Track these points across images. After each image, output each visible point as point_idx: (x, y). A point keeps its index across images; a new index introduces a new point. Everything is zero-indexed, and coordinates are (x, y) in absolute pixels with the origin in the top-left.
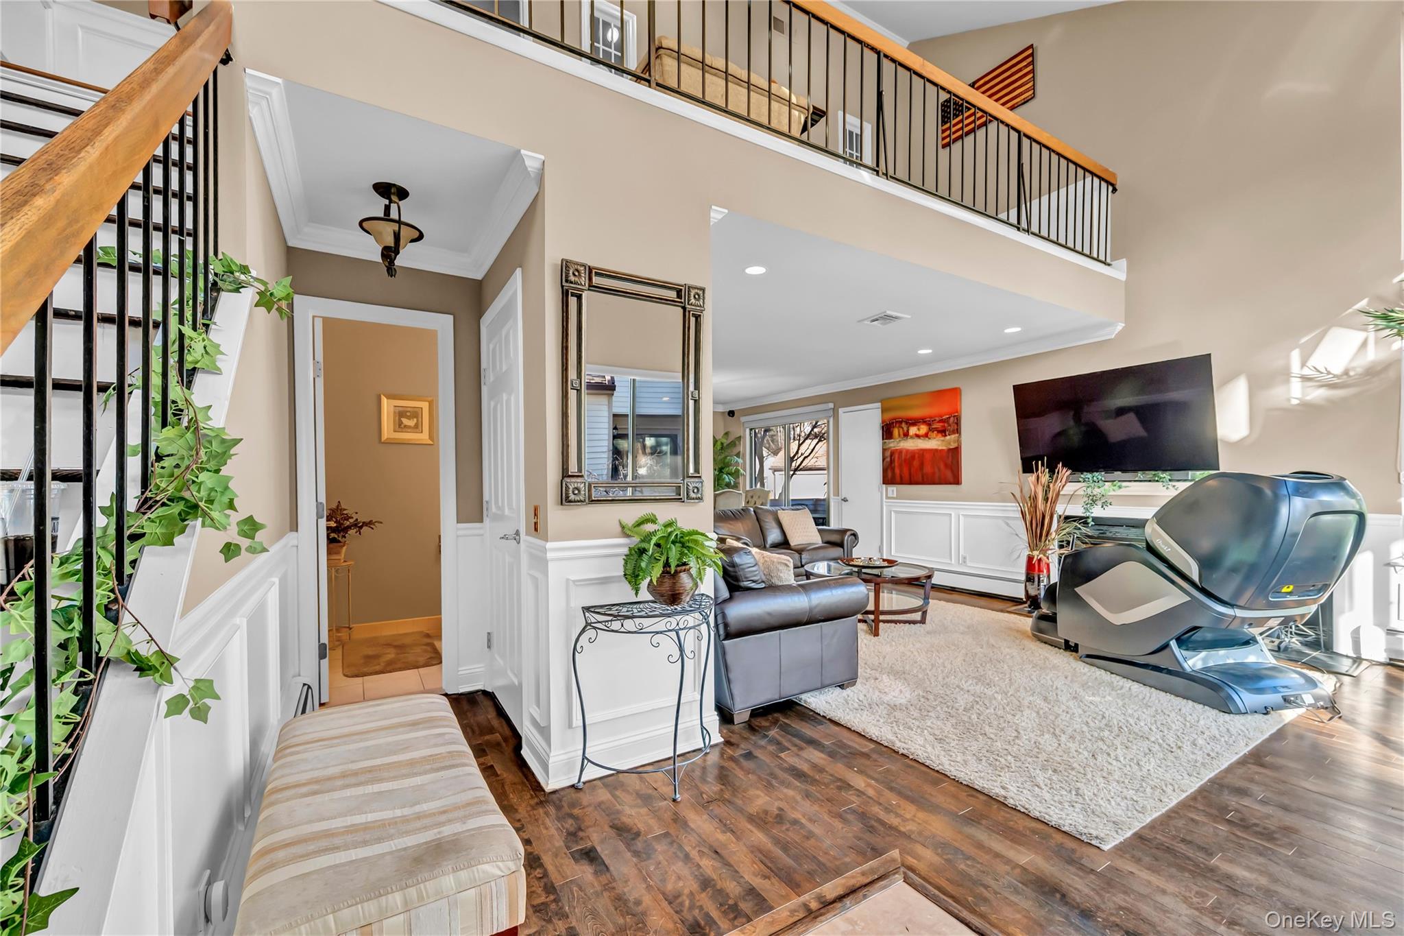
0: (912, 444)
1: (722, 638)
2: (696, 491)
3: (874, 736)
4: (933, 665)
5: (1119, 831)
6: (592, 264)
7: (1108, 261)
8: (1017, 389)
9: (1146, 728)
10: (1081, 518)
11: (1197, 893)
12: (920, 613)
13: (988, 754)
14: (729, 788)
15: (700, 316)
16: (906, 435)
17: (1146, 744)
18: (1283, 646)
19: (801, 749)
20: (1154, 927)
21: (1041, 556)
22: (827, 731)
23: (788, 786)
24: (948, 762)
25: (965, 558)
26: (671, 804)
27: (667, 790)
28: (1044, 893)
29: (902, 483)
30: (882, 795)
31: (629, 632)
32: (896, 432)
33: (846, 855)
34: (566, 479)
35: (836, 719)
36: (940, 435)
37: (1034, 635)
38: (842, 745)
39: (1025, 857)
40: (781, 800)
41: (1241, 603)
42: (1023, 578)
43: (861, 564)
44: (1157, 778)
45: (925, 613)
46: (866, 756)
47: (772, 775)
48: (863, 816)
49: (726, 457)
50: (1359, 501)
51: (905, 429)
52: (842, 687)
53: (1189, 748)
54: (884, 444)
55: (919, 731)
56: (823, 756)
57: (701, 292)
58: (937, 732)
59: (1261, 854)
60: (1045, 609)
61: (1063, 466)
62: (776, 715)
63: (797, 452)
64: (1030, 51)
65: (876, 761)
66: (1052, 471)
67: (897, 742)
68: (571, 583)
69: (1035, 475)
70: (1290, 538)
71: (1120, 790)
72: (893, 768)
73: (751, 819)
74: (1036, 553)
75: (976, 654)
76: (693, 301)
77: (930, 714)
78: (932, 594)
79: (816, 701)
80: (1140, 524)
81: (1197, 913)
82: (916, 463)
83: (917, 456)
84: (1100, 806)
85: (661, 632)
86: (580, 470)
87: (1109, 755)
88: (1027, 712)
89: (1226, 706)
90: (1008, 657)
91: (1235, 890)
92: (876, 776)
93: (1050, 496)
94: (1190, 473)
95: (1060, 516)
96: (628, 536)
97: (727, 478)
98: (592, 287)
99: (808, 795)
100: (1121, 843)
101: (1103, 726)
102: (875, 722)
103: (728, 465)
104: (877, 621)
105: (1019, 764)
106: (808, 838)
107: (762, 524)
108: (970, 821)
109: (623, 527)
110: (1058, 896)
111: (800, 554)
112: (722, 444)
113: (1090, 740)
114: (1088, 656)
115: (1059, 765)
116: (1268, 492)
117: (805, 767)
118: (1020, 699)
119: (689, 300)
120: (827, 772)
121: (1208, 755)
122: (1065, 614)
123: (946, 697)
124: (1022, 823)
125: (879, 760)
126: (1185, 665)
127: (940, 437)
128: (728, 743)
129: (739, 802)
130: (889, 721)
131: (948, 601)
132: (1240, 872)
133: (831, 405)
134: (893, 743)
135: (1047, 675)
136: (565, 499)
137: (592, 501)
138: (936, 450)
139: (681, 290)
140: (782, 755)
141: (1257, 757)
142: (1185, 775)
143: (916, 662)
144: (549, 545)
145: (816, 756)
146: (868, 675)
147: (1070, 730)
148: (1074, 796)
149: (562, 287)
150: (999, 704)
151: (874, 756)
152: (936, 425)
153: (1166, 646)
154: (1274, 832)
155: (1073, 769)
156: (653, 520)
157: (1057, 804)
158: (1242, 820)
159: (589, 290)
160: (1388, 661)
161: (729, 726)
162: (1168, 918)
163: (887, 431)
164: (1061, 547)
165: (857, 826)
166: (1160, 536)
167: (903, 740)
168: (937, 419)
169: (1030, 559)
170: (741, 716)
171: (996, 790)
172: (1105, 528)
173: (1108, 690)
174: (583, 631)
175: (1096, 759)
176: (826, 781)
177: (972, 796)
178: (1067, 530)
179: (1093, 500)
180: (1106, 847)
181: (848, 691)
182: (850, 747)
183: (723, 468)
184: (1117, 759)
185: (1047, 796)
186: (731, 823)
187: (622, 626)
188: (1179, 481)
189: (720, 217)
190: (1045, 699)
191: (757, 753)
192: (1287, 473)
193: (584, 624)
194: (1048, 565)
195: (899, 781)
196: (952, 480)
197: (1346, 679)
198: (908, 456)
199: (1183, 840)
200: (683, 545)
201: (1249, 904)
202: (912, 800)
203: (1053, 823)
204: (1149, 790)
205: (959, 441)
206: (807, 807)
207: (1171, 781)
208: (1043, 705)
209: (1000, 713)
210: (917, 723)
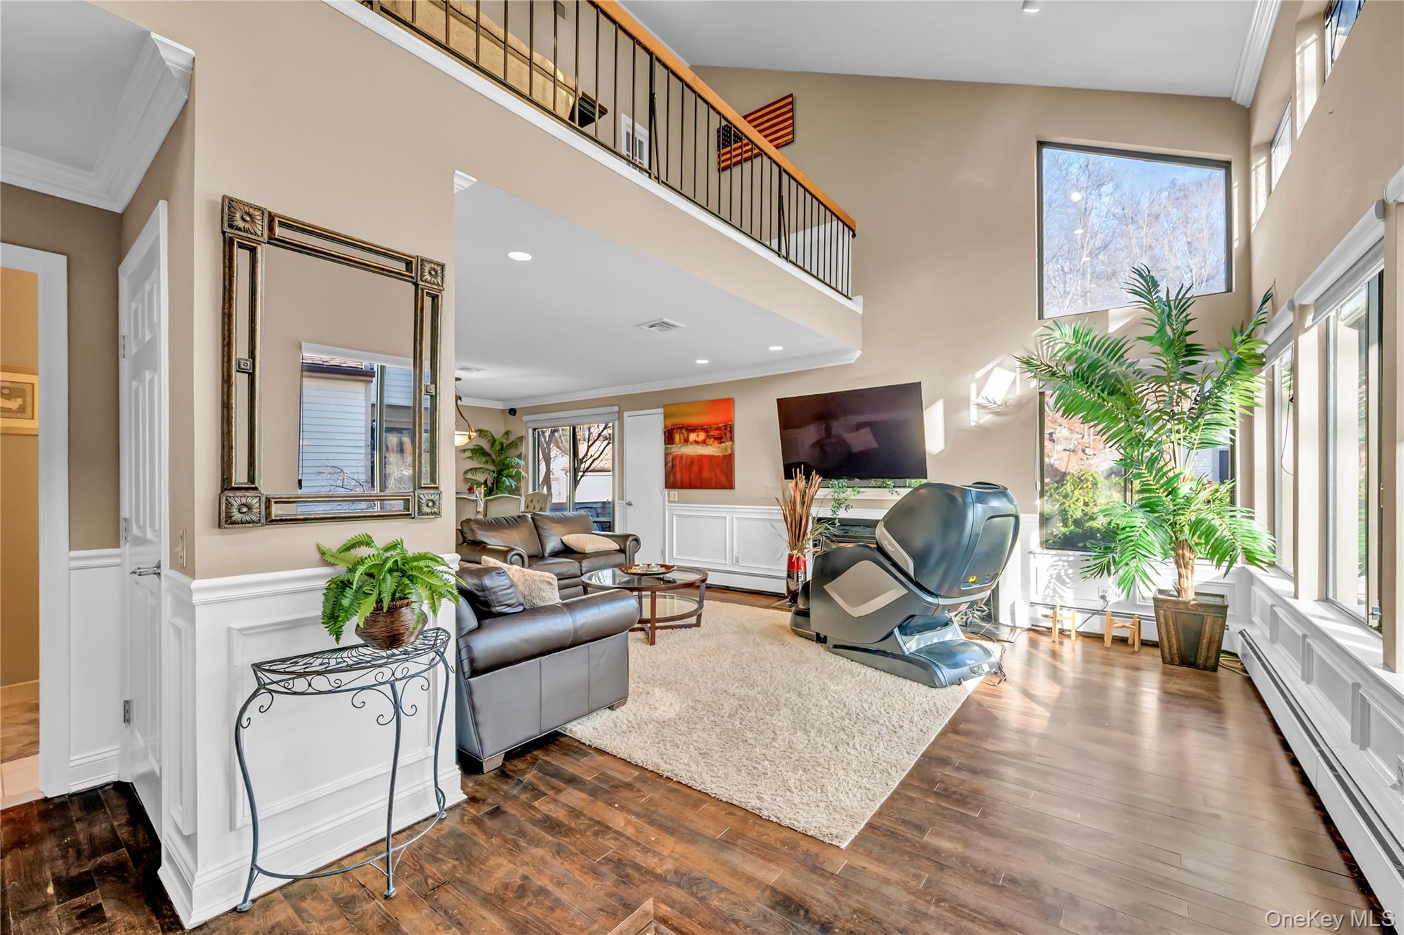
0: (691, 450)
1: (467, 675)
2: (430, 504)
3: (639, 761)
4: (704, 671)
5: (855, 824)
6: (274, 210)
7: (850, 295)
8: (781, 402)
9: (877, 712)
10: (830, 519)
11: (914, 876)
12: (695, 617)
13: (747, 763)
14: (465, 862)
15: (438, 296)
16: (686, 441)
17: (876, 728)
18: (969, 621)
19: (559, 791)
20: (879, 923)
21: (799, 554)
22: (591, 764)
23: (537, 844)
24: (709, 779)
25: (737, 558)
26: (380, 902)
27: (377, 884)
28: (790, 913)
29: (682, 488)
30: (642, 832)
31: (321, 693)
32: (677, 437)
33: (594, 922)
34: (226, 492)
35: (602, 747)
36: (716, 442)
37: (793, 630)
38: (605, 778)
39: (773, 875)
40: (527, 864)
41: (942, 593)
42: (785, 575)
43: (639, 572)
44: (885, 761)
45: (699, 617)
46: (628, 786)
47: (521, 833)
48: (618, 864)
49: (506, 458)
50: (1015, 506)
51: (686, 435)
52: (611, 708)
53: (908, 726)
54: (666, 449)
55: (685, 748)
56: (583, 795)
57: (439, 269)
58: (702, 746)
59: (958, 822)
60: (801, 605)
61: (816, 474)
62: (535, 753)
63: (586, 455)
64: (790, 100)
65: (639, 791)
66: (808, 477)
67: (662, 764)
68: (235, 633)
69: (794, 481)
70: (974, 536)
71: (857, 779)
72: (656, 796)
73: (486, 900)
74: (795, 552)
75: (743, 654)
76: (427, 277)
77: (697, 726)
78: (707, 593)
79: (581, 730)
80: (872, 524)
81: (913, 898)
82: (695, 468)
83: (696, 461)
84: (840, 800)
85: (368, 688)
86: (251, 479)
87: (848, 744)
88: (783, 710)
89: (933, 683)
90: (770, 654)
91: (940, 864)
92: (637, 809)
93: (806, 499)
94: (908, 480)
95: (814, 518)
96: (331, 565)
97: (507, 482)
98: (273, 240)
99: (559, 851)
100: (856, 836)
101: (844, 715)
102: (642, 745)
103: (508, 467)
104: (654, 629)
105: (774, 768)
106: (552, 909)
107: (542, 532)
108: (727, 844)
109: (323, 554)
110: (802, 912)
111: (580, 563)
112: (502, 444)
113: (834, 731)
114: (836, 646)
115: (808, 763)
116: (960, 499)
117: (560, 814)
118: (779, 698)
119: (422, 276)
120: (585, 815)
121: (921, 730)
122: (817, 609)
123: (714, 705)
124: (773, 836)
125: (642, 789)
126: (905, 649)
127: (716, 444)
128: (473, 800)
129: (474, 879)
130: (657, 740)
131: (722, 600)
132: (946, 845)
133: (616, 409)
134: (658, 765)
135: (801, 669)
136: (226, 521)
137: (271, 521)
138: (713, 456)
139: (411, 262)
140: (536, 804)
141: (954, 727)
142: (905, 754)
143: (688, 670)
144: (196, 584)
145: (574, 797)
146: (641, 690)
147: (817, 724)
148: (819, 795)
149: (224, 233)
150: (761, 705)
151: (638, 785)
152: (713, 433)
153: (891, 633)
154: (967, 796)
155: (819, 765)
156: (367, 542)
157: (806, 807)
158: (945, 790)
159: (268, 243)
160: (1030, 626)
161: (477, 777)
162: (892, 910)
163: (669, 437)
164: (815, 545)
165: (611, 878)
166: (887, 539)
167: (668, 761)
168: (714, 427)
169: (791, 557)
170: (492, 761)
171: (752, 803)
172: (847, 528)
173: (849, 677)
174: (254, 695)
175: (838, 751)
176: (582, 827)
177: (730, 813)
178: (819, 531)
179: (839, 503)
180: (844, 845)
181: (618, 712)
182: (614, 779)
183: (502, 470)
184: (854, 748)
185: (797, 799)
186: (460, 913)
187: (310, 685)
188: (900, 487)
189: (467, 185)
190: (800, 695)
191: (508, 807)
192: (970, 484)
193: (256, 686)
194: (805, 562)
195: (661, 811)
196: (726, 486)
197: (1007, 645)
198: (688, 462)
199: (904, 822)
200: (404, 573)
201: (951, 876)
202: (671, 832)
203: (800, 830)
204: (878, 775)
205: (732, 448)
206: (558, 866)
207: (895, 762)
208: (798, 700)
209: (760, 715)
210: (684, 739)
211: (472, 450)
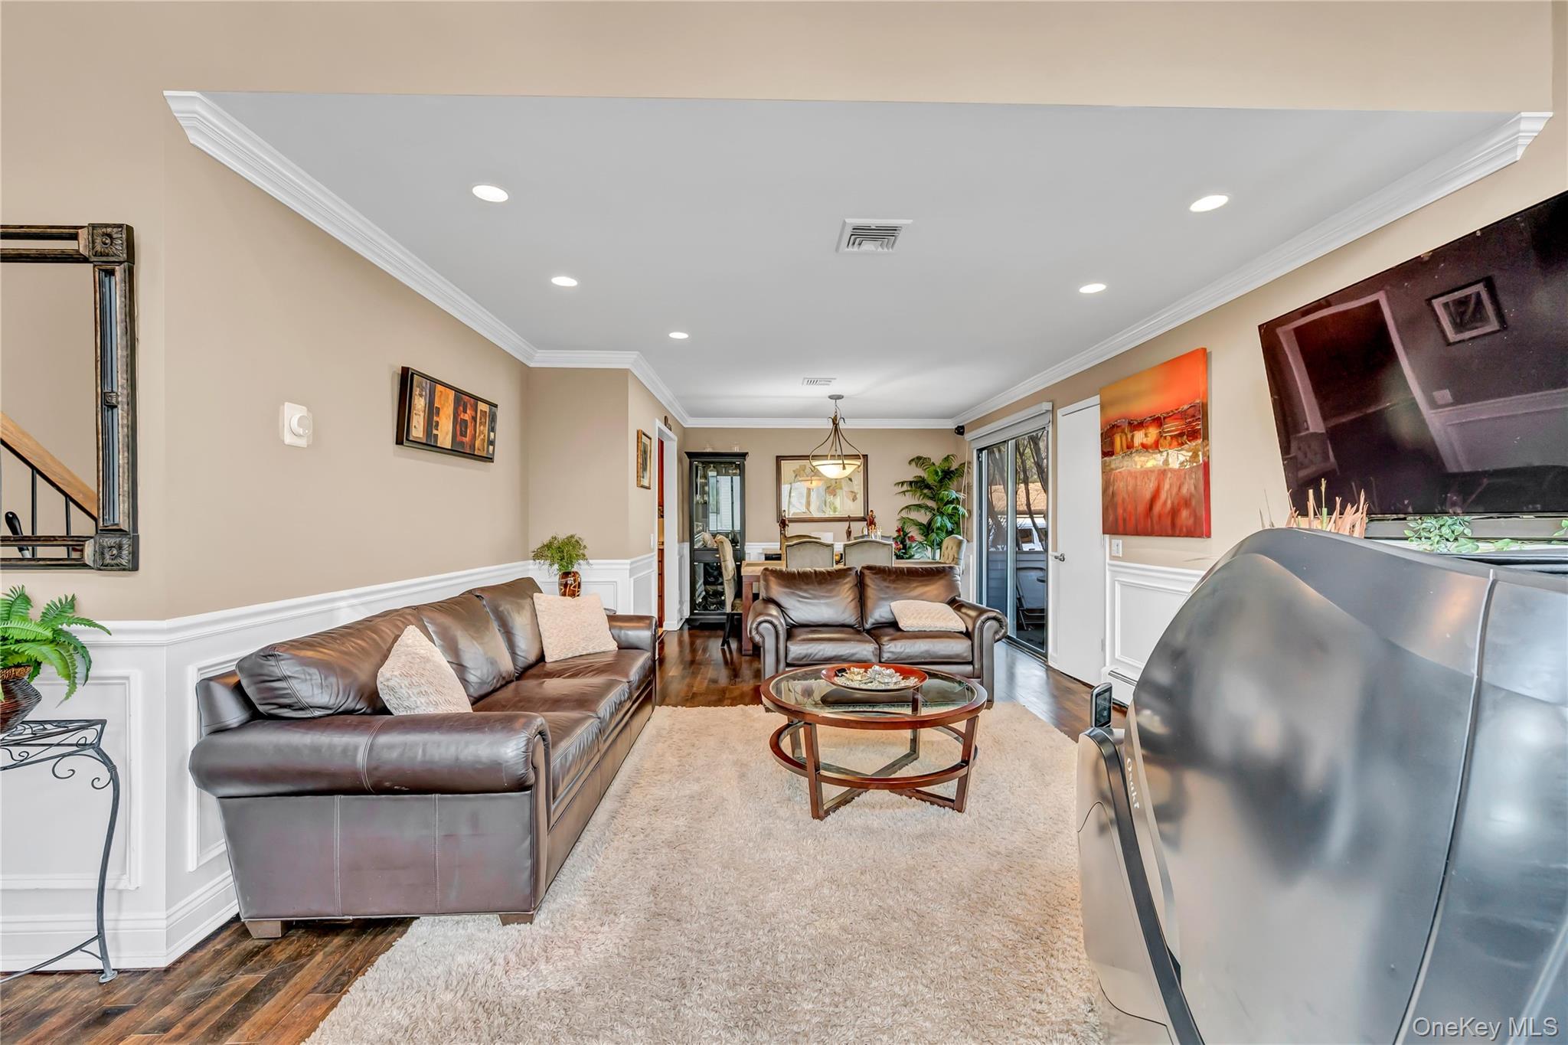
0: (1138, 465)
2: (114, 552)
15: (115, 270)
16: (1131, 447)
32: (1118, 443)
36: (1177, 443)
49: (942, 492)
51: (1129, 437)
54: (1104, 467)
57: (114, 233)
76: (98, 248)
97: (940, 521)
103: (945, 502)
111: (880, 645)
119: (92, 249)
127: (1177, 447)
133: (1047, 405)
139: (79, 234)
152: (1170, 427)
163: (1108, 442)
168: (1171, 414)
183: (941, 507)
196: (1192, 528)
205: (1207, 454)
211: (911, 483)
